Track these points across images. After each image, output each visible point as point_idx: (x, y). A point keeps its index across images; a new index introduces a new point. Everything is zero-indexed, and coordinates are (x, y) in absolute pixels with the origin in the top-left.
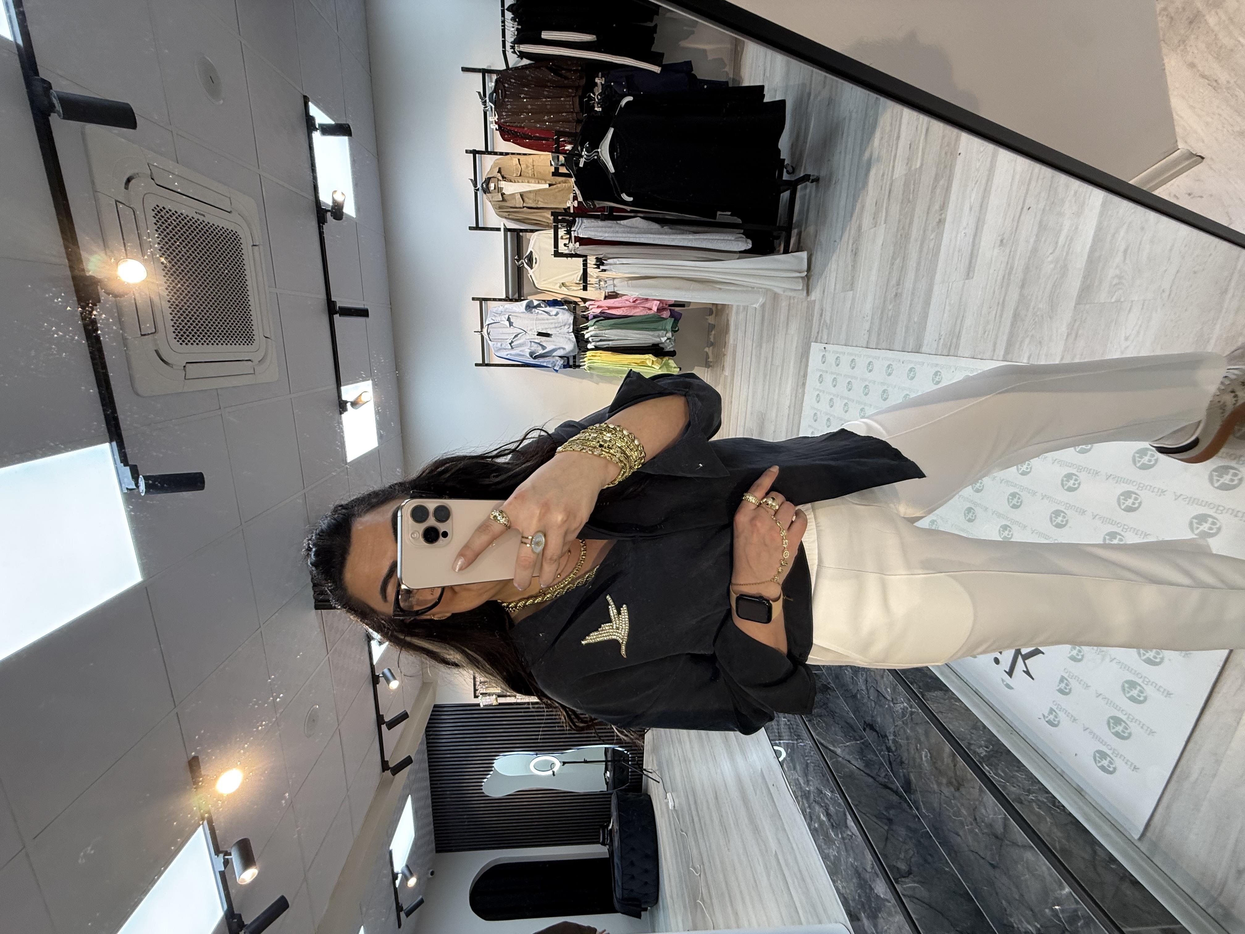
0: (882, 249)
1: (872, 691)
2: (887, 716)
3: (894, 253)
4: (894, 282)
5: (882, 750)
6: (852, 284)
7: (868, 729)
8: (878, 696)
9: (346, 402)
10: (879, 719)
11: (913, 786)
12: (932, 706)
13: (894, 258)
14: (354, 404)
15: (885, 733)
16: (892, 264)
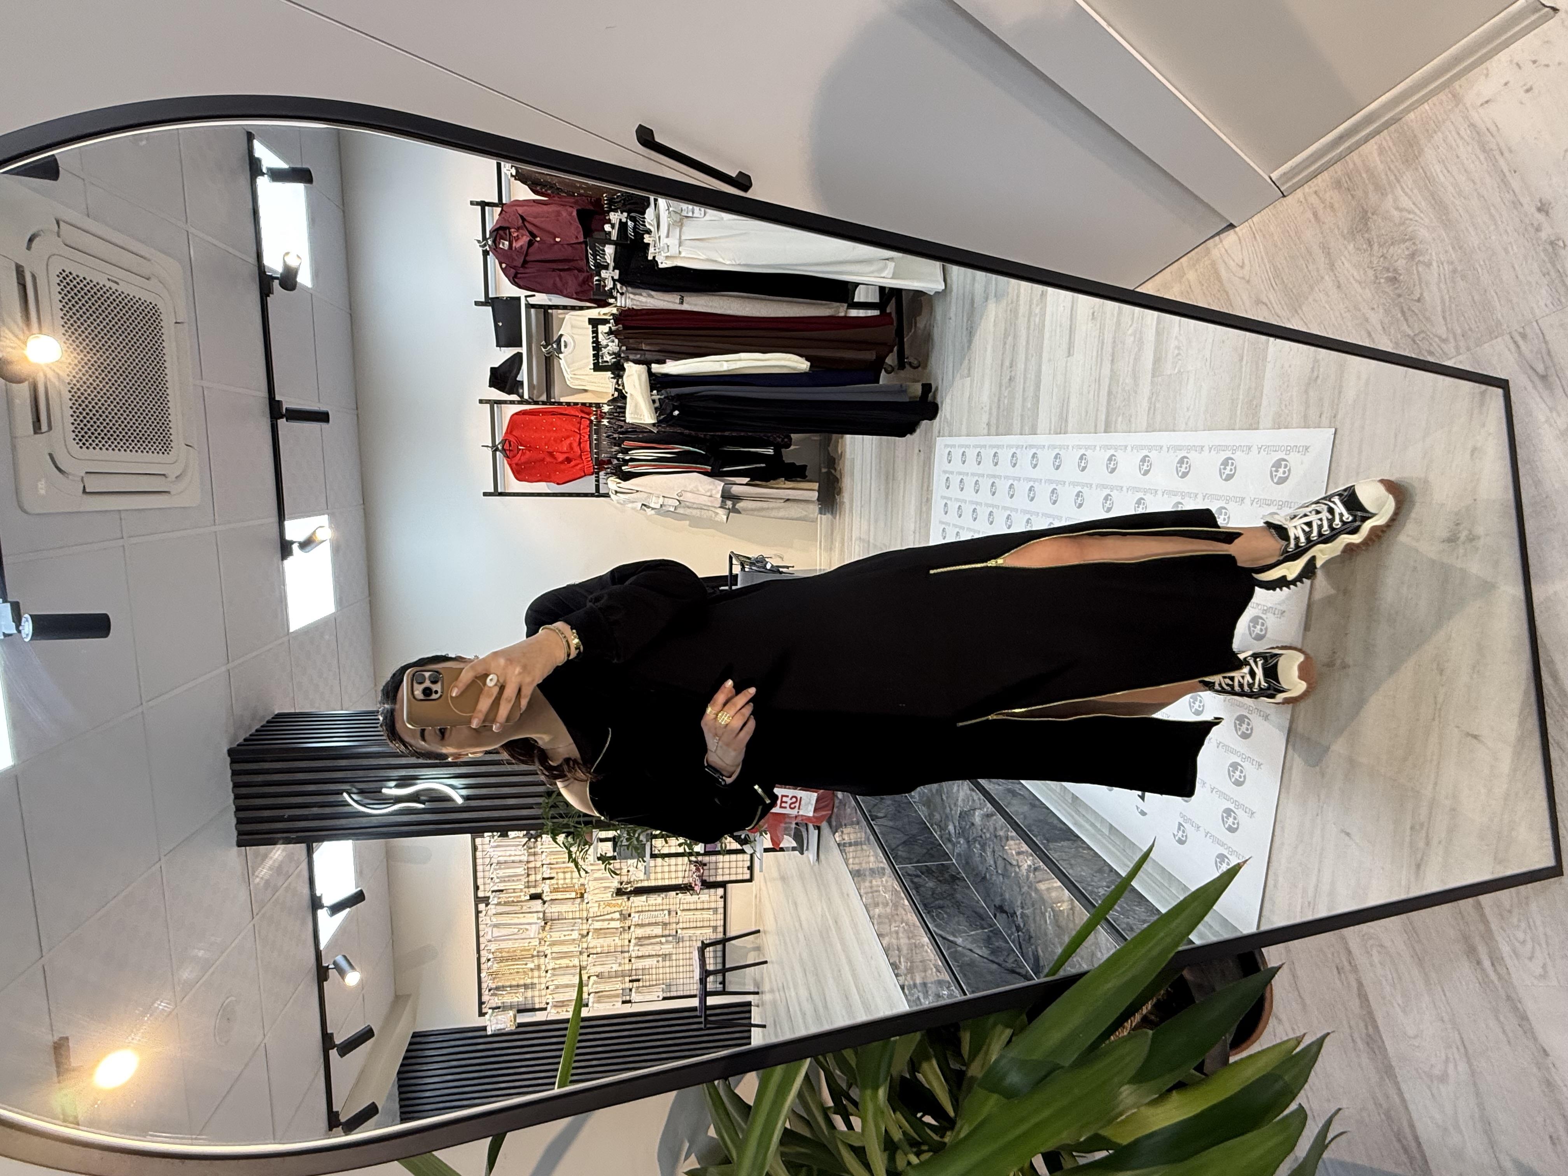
0: (994, 326)
1: (1000, 862)
2: (1015, 888)
3: (1006, 330)
4: (1007, 363)
5: (1012, 934)
6: (969, 370)
7: (998, 915)
8: (1005, 866)
9: (292, 543)
10: (1007, 896)
11: (1041, 963)
12: (1054, 856)
13: (1006, 337)
14: (305, 545)
15: (1013, 908)
16: (1005, 344)
